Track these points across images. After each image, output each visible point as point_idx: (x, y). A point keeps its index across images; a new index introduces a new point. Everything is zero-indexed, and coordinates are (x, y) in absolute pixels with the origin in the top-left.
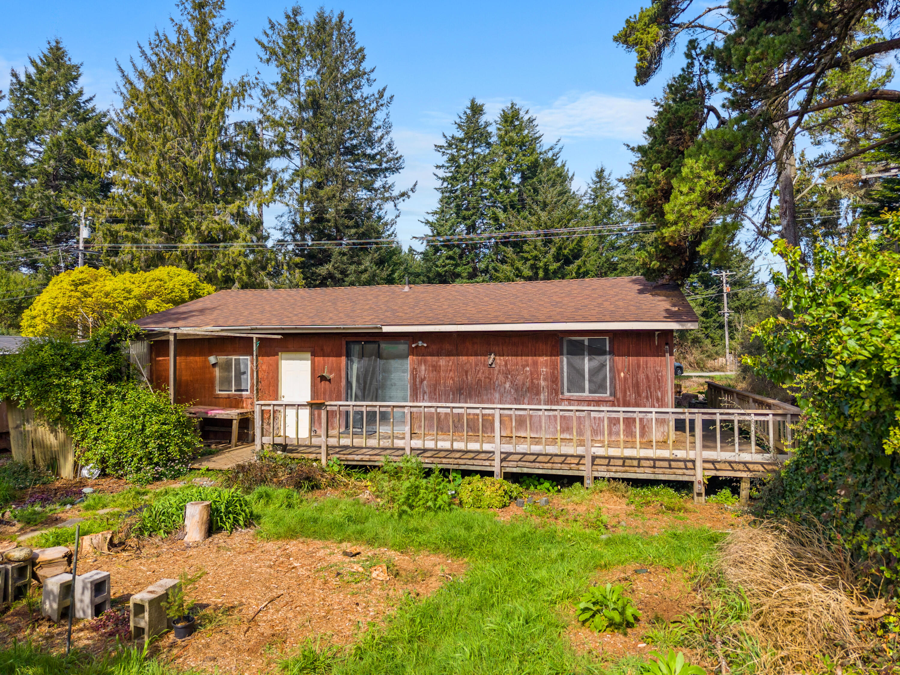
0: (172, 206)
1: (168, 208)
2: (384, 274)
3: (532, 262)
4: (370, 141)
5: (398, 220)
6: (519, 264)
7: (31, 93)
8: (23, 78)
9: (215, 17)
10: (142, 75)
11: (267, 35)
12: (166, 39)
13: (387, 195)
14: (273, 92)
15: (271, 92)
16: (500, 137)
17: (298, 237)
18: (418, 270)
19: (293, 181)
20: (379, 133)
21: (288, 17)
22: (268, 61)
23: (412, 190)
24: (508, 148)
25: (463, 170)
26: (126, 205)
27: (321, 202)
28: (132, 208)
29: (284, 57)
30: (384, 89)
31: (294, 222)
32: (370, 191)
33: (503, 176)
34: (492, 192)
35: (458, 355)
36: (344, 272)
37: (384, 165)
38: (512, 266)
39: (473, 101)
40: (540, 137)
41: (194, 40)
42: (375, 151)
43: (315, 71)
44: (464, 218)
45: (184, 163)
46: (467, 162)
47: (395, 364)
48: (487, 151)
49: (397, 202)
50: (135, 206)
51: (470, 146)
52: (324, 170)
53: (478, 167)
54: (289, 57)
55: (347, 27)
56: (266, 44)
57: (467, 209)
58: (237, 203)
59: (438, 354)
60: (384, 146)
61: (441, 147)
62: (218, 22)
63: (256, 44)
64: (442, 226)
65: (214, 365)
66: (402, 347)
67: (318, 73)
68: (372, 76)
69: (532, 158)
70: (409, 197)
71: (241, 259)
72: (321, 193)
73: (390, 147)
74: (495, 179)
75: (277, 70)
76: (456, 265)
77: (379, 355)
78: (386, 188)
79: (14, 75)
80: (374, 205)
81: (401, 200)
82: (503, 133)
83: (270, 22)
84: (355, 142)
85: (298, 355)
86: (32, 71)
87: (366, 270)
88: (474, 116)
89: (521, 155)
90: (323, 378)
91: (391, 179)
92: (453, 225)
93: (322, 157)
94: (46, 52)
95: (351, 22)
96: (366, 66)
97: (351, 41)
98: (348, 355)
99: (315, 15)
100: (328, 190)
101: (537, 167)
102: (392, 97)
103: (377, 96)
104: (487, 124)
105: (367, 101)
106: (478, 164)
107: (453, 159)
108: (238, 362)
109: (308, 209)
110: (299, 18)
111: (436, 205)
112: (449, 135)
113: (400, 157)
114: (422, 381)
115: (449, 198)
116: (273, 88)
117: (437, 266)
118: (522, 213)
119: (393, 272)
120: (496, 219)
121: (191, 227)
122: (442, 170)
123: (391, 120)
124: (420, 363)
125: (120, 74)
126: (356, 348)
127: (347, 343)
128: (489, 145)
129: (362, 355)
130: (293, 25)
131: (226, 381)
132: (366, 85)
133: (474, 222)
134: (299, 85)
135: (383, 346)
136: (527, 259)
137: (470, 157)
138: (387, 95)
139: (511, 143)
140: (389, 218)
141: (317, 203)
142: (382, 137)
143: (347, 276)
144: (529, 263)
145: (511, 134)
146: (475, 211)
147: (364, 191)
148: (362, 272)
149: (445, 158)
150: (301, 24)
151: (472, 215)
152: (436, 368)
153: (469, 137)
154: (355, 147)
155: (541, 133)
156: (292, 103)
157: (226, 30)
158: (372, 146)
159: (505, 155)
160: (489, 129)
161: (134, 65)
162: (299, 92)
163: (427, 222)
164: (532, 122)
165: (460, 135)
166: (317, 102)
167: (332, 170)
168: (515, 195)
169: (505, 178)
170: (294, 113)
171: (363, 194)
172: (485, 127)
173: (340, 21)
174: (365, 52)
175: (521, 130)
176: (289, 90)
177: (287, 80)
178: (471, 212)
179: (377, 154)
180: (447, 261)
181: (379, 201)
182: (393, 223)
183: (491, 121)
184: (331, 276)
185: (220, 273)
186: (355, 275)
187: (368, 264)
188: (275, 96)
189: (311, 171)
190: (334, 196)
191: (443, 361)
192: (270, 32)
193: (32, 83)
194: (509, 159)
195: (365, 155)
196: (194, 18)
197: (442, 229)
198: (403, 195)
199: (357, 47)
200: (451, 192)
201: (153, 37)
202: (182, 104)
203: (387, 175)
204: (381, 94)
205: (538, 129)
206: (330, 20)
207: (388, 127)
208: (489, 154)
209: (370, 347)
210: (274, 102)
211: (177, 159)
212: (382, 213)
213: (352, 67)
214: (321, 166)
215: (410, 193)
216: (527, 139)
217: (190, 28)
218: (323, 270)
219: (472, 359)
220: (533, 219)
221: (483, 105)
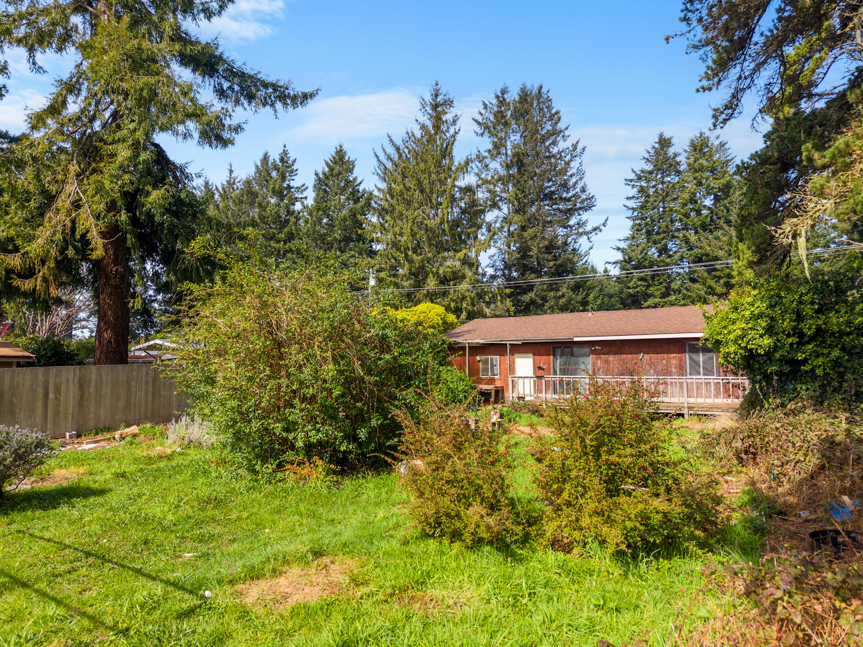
0: (420, 258)
1: (417, 258)
2: (579, 298)
3: (725, 280)
4: (565, 186)
5: (591, 251)
6: (712, 283)
7: (327, 185)
8: (321, 176)
9: (446, 113)
10: (389, 158)
11: (481, 114)
12: (413, 135)
13: (581, 230)
14: (486, 157)
15: (485, 158)
16: (689, 165)
17: (506, 272)
18: (612, 291)
19: (503, 227)
20: (574, 180)
21: (497, 97)
22: (482, 135)
23: (604, 225)
24: (697, 174)
25: (652, 199)
26: (389, 260)
27: (525, 242)
28: (393, 260)
29: (495, 128)
30: (577, 143)
31: (503, 260)
32: (565, 228)
33: (693, 200)
34: (682, 217)
35: (620, 354)
36: (544, 299)
37: (578, 205)
38: (704, 284)
39: (661, 135)
40: (732, 159)
41: (433, 132)
42: (570, 194)
43: (519, 135)
44: (655, 243)
45: (427, 225)
46: (656, 192)
47: (581, 359)
48: (677, 179)
49: (590, 235)
50: (396, 259)
51: (659, 176)
52: (528, 215)
53: (667, 195)
54: (498, 128)
55: (545, 97)
56: (480, 121)
57: (658, 233)
58: (464, 251)
59: (608, 354)
60: (578, 190)
61: (631, 181)
62: (448, 117)
63: (473, 122)
64: (633, 251)
65: (479, 361)
66: (586, 350)
67: (521, 136)
68: (567, 133)
69: (723, 181)
70: (601, 231)
71: (467, 294)
72: (525, 234)
73: (583, 190)
74: (685, 205)
75: (489, 140)
76: (648, 287)
77: (572, 355)
78: (580, 224)
79: (317, 174)
80: (569, 240)
81: (594, 233)
82: (692, 160)
83: (484, 103)
84: (553, 189)
85: (525, 355)
86: (327, 169)
87: (563, 296)
88: (662, 149)
89: (711, 179)
90: (540, 368)
91: (585, 216)
92: (644, 249)
93: (525, 205)
94: (333, 154)
95: (548, 92)
96: (561, 125)
97: (549, 108)
98: (554, 355)
99: (518, 90)
100: (530, 231)
101: (731, 188)
102: (584, 149)
103: (571, 149)
104: (676, 155)
105: (563, 154)
106: (667, 193)
107: (642, 190)
108: (492, 360)
109: (515, 249)
110: (506, 96)
111: (627, 233)
112: (638, 170)
113: (592, 197)
114: (599, 370)
115: (640, 225)
116: (487, 154)
117: (629, 288)
118: (715, 233)
119: (587, 295)
120: (687, 241)
121: (432, 273)
122: (632, 201)
123: (584, 168)
124: (597, 359)
125: (376, 159)
126: (559, 351)
127: (554, 348)
128: (678, 173)
129: (562, 355)
130: (502, 101)
131: (486, 370)
132: (562, 141)
133: (666, 245)
134: (506, 149)
135: (575, 349)
136: (720, 278)
137: (660, 186)
138: (580, 147)
139: (701, 169)
140: (583, 250)
141: (522, 243)
142: (576, 183)
143: (547, 301)
144: (722, 281)
145: (700, 161)
146: (665, 235)
147: (561, 229)
148: (560, 298)
149: (635, 190)
150: (508, 100)
151: (664, 238)
152: (607, 362)
153: (658, 169)
154: (553, 193)
155: (733, 155)
156: (501, 164)
157: (454, 122)
158: (568, 191)
159: (695, 181)
160: (678, 159)
161: (384, 150)
162: (506, 154)
163: (618, 249)
164: (723, 146)
165: (649, 167)
166: (521, 161)
167: (534, 214)
168: (707, 217)
169: (696, 202)
170: (503, 172)
171: (561, 231)
172: (674, 158)
173: (539, 92)
174: (561, 114)
175: (711, 156)
176: (499, 153)
177: (496, 146)
178: (661, 236)
179: (571, 197)
180: (639, 283)
181: (574, 237)
182: (587, 254)
183: (680, 151)
184: (533, 302)
185: (452, 305)
186: (554, 300)
187: (565, 290)
188: (488, 161)
189: (517, 218)
190: (536, 236)
191: (611, 358)
192: (483, 112)
193: (327, 178)
194: (700, 184)
195: (561, 199)
196: (431, 117)
197: (633, 254)
198: (595, 229)
199: (553, 111)
200: (642, 219)
201: (405, 135)
202: (426, 182)
203: (581, 212)
204: (575, 147)
205: (730, 151)
206: (531, 93)
207: (581, 173)
208: (678, 182)
209: (567, 350)
210: (487, 166)
211: (422, 223)
212: (577, 246)
213: (550, 128)
214: (524, 213)
215: (602, 227)
216: (717, 164)
217: (429, 124)
218: (527, 298)
219: (629, 356)
220: (725, 239)
221: (671, 138)
